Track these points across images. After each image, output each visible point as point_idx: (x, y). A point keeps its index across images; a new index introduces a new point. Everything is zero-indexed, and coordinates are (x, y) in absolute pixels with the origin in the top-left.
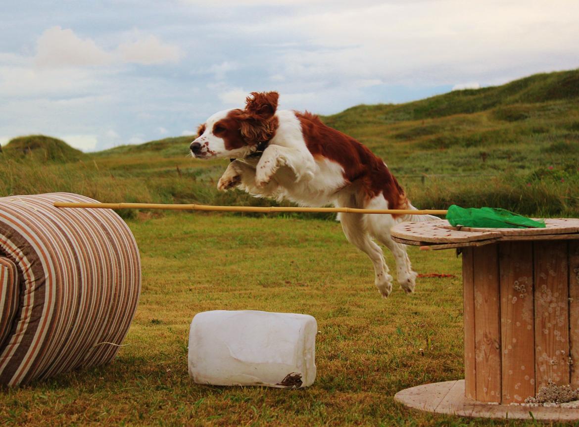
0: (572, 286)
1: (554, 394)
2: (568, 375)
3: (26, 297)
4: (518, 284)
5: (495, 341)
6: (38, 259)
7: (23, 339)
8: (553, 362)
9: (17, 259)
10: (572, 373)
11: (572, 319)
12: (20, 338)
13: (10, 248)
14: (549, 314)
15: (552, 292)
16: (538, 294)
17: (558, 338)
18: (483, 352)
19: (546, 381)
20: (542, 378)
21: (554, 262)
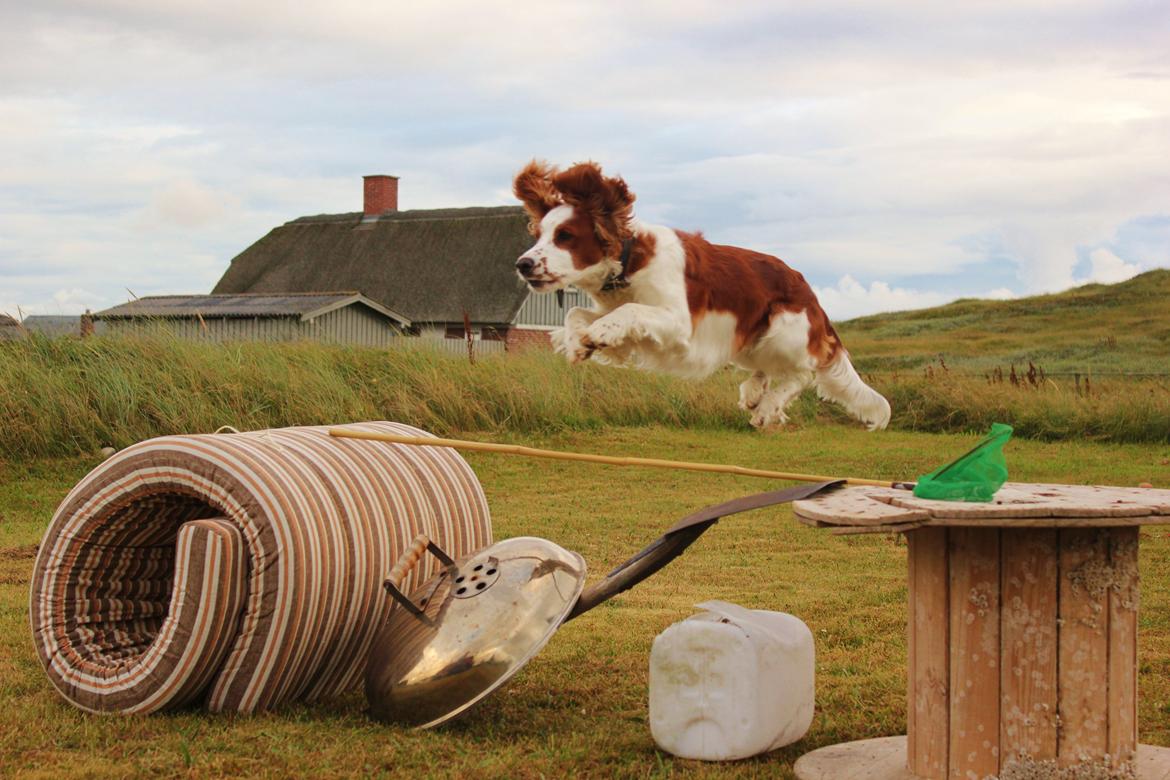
0: (1064, 600)
1: (1027, 774)
2: (1054, 744)
3: (253, 580)
4: (976, 593)
5: (941, 682)
6: (268, 524)
7: (253, 642)
8: (1028, 722)
9: (241, 525)
10: (1061, 741)
11: (1062, 654)
12: (249, 640)
13: (232, 506)
14: (1025, 644)
15: (1030, 607)
16: (1006, 611)
17: (1038, 684)
18: (924, 697)
19: (1017, 752)
20: (1010, 746)
21: (1034, 560)
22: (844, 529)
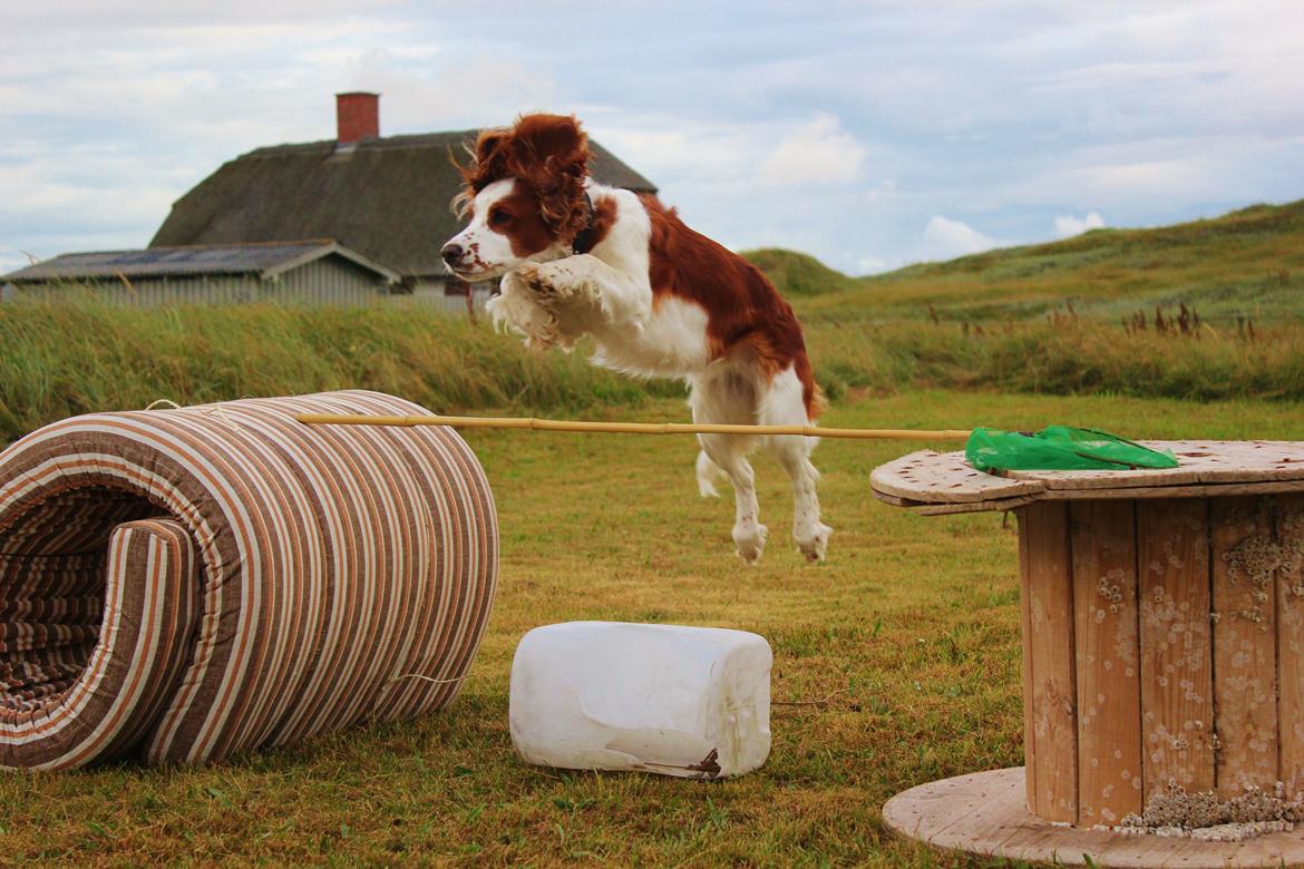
0: (1218, 588)
1: (1179, 810)
2: (1212, 771)
3: (208, 596)
4: (1106, 584)
5: (1065, 698)
6: (227, 525)
7: (206, 674)
8: (1178, 744)
9: (191, 526)
10: (1220, 767)
11: (1218, 656)
12: (202, 674)
13: (179, 503)
14: (1171, 646)
15: (1175, 600)
16: (1145, 605)
17: (1188, 696)
18: (1045, 719)
19: (1165, 783)
20: (1155, 776)
21: (1179, 538)
22: (935, 509)
